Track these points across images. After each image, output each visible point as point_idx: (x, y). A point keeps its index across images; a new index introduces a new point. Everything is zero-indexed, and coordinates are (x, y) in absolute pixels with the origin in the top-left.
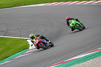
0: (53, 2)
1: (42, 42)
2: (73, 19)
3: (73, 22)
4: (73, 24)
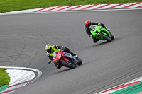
0: (48, 7)
2: (97, 24)
3: (97, 28)
4: (97, 32)
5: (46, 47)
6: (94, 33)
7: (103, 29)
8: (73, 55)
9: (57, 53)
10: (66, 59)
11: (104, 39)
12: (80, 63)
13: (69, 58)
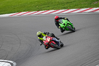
2: (64, 19)
4: (64, 24)
5: (38, 33)
6: (62, 25)
7: (68, 22)
8: (58, 39)
9: (46, 37)
10: (53, 42)
11: (70, 29)
12: (62, 46)
13: (55, 41)
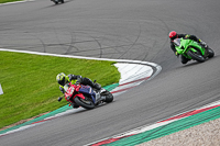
1: (82, 93)
2: (183, 37)
3: (184, 43)
4: (182, 48)
6: (179, 50)
